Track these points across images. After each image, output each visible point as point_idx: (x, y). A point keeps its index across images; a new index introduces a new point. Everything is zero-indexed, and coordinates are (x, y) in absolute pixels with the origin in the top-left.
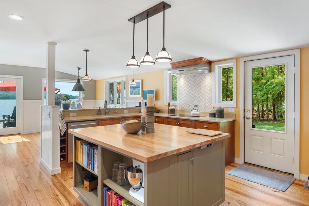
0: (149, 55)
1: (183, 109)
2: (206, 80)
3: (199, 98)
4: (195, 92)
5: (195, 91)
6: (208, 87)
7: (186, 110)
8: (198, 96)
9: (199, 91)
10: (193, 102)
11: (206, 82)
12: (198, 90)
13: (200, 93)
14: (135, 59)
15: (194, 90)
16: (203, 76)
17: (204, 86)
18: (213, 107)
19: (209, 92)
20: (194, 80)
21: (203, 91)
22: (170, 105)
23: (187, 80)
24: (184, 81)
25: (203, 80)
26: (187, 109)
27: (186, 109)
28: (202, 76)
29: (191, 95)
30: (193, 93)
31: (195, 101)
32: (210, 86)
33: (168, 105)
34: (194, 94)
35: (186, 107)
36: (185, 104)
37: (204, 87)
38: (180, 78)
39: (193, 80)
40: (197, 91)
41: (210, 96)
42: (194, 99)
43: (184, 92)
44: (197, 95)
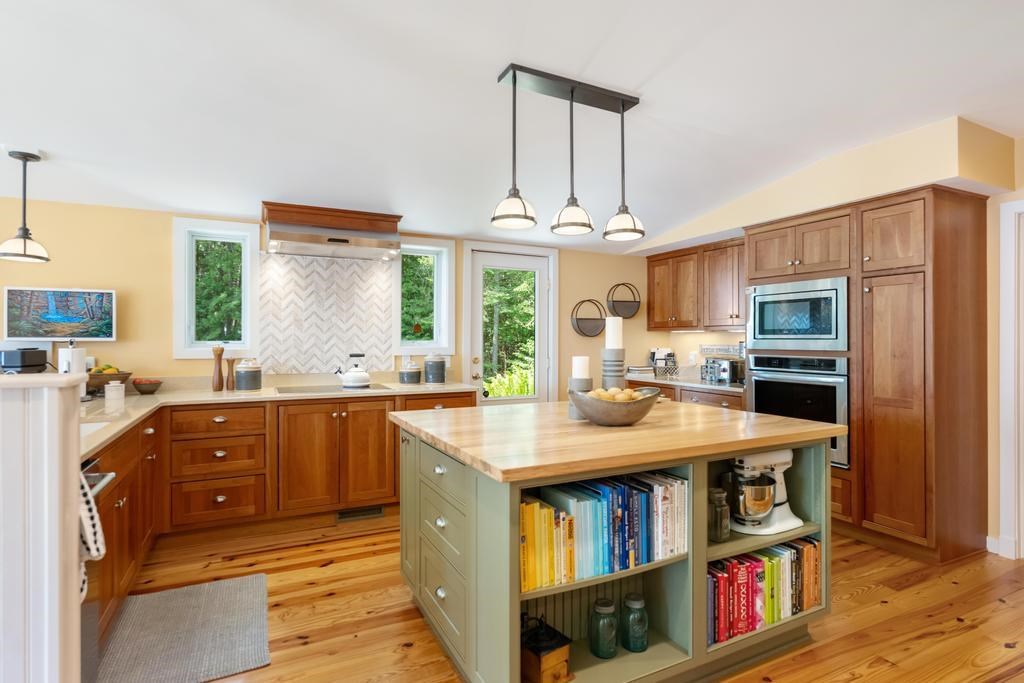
0: (578, 206)
1: (283, 370)
2: (373, 280)
3: (347, 330)
4: (333, 314)
5: (334, 308)
6: (381, 300)
7: (294, 372)
8: (344, 327)
9: (349, 309)
10: (326, 343)
11: (374, 286)
12: (344, 307)
13: (350, 318)
14: (520, 198)
15: (330, 307)
16: (365, 268)
17: (365, 296)
18: (396, 357)
19: (382, 316)
20: (332, 275)
21: (363, 311)
22: (224, 356)
23: (301, 271)
24: (289, 272)
25: (364, 278)
26: (299, 366)
27: (294, 368)
28: (361, 268)
29: (319, 322)
30: (325, 316)
31: (332, 342)
32: (387, 300)
33: (213, 357)
34: (329, 319)
35: (293, 362)
36: (294, 351)
37: (368, 299)
38: (264, 261)
39: (325, 275)
40: (342, 310)
41: (385, 327)
42: (329, 334)
43: (288, 310)
44: (339, 323)
